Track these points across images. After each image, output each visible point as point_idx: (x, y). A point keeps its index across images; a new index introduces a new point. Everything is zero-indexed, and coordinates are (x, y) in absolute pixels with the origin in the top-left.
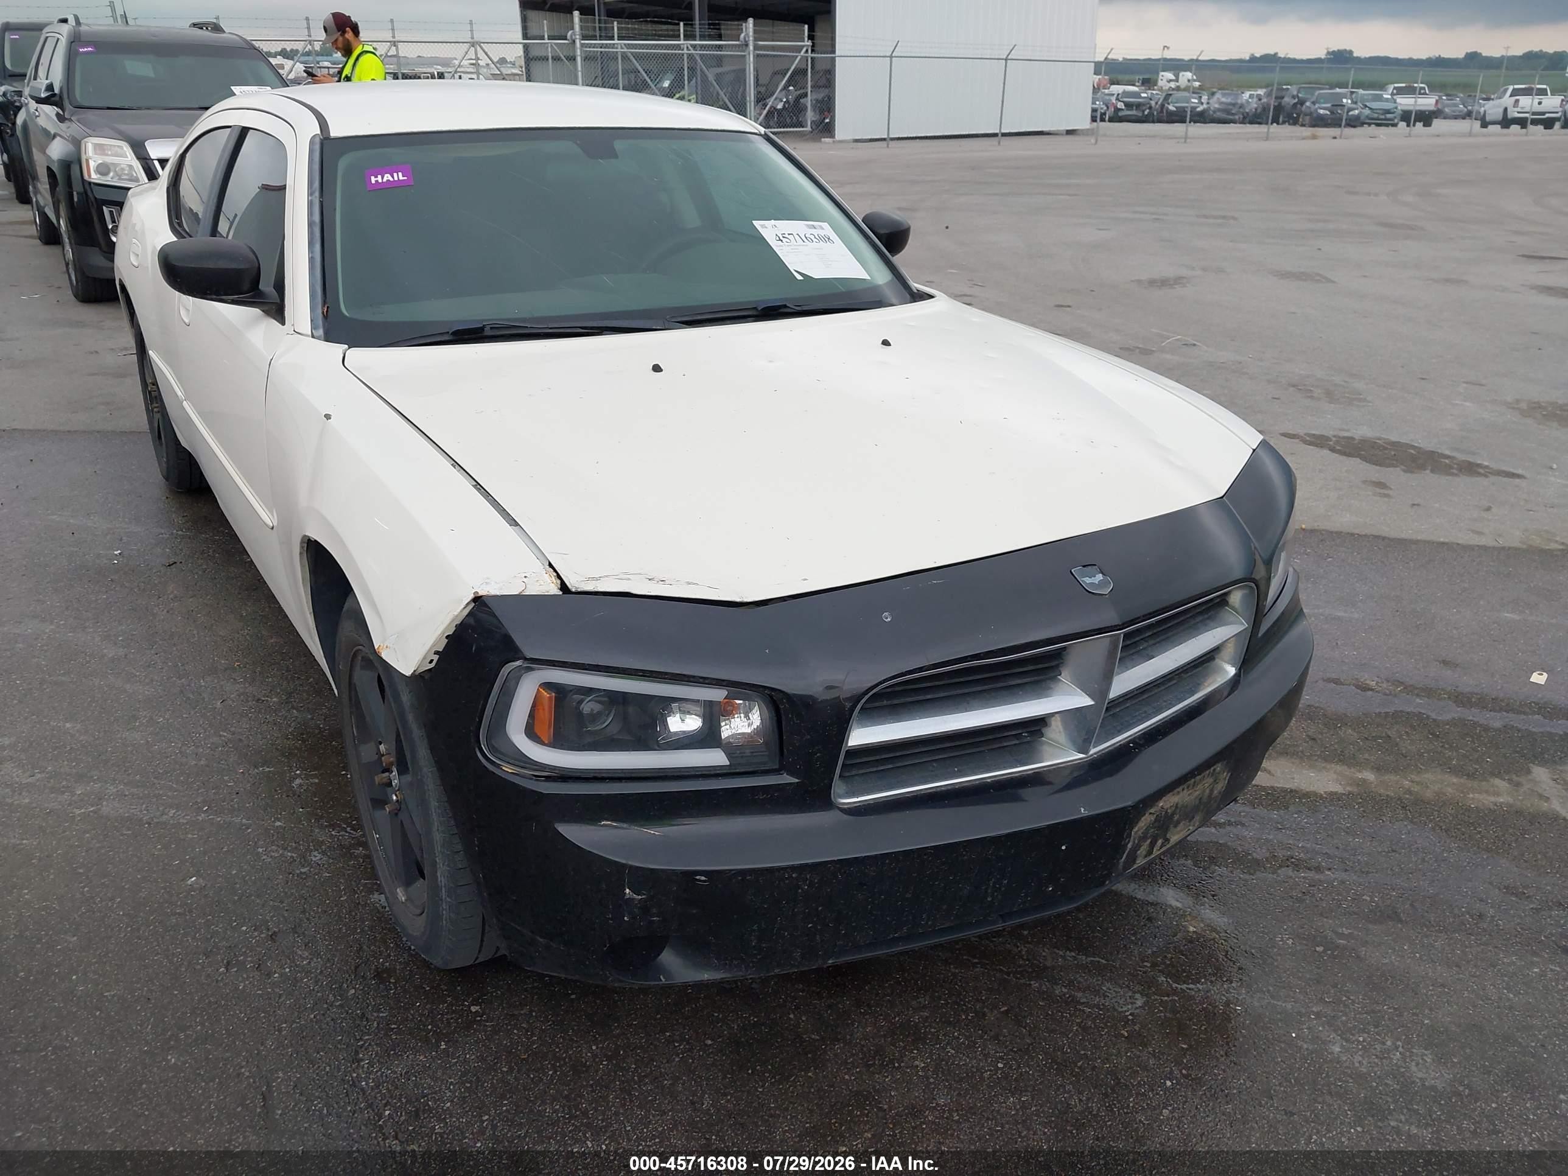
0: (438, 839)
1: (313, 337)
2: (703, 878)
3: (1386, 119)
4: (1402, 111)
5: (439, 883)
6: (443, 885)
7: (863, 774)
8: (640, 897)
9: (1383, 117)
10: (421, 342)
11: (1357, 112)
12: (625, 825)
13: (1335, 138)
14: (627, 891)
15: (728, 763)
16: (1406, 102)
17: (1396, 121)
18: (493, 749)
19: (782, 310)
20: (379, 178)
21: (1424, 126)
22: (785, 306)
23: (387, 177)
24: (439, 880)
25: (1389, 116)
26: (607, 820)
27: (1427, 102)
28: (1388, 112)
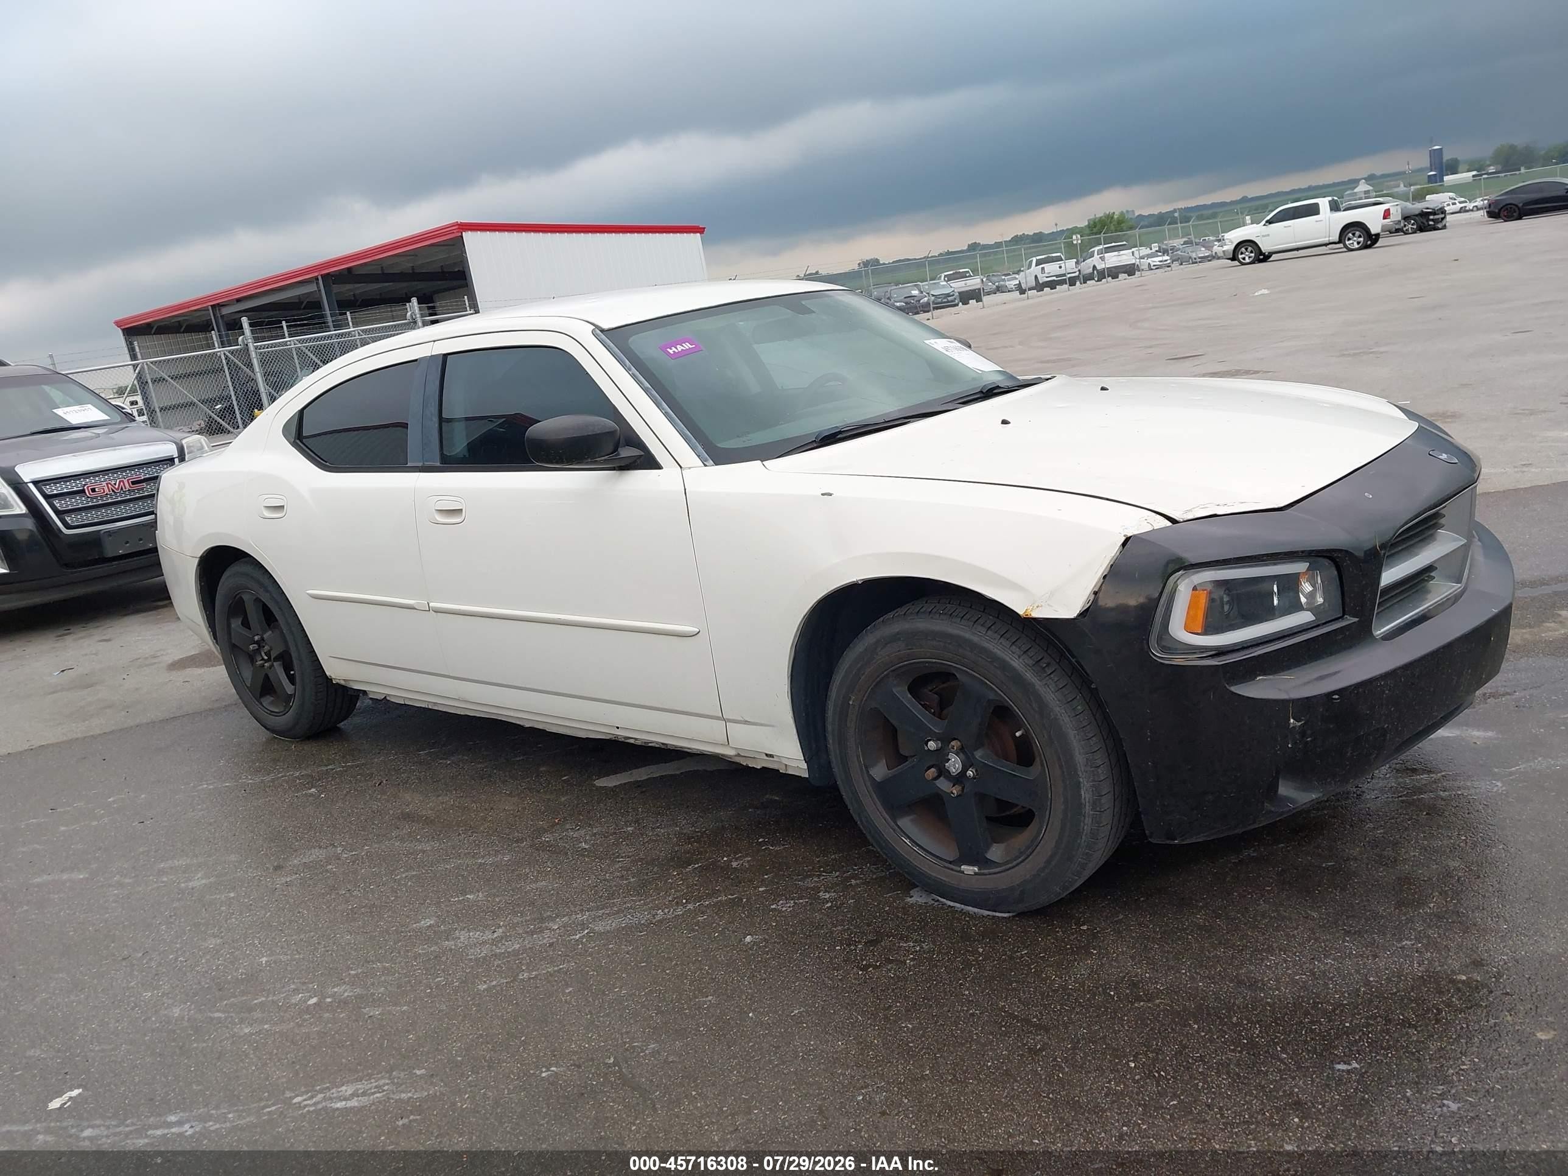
0: (1080, 760)
1: (705, 465)
2: (1337, 697)
3: (948, 302)
4: (959, 293)
5: (1083, 801)
6: (1087, 800)
7: (1398, 602)
8: (1300, 723)
9: (945, 300)
10: (810, 447)
11: (926, 299)
12: (1271, 677)
13: (928, 319)
14: (1292, 721)
15: (1314, 618)
16: (959, 286)
17: (957, 301)
18: (1164, 649)
19: (995, 391)
20: (674, 349)
21: (977, 302)
22: (998, 387)
23: (680, 348)
24: (1083, 797)
25: (949, 298)
26: (1260, 675)
27: (974, 283)
28: (948, 295)
